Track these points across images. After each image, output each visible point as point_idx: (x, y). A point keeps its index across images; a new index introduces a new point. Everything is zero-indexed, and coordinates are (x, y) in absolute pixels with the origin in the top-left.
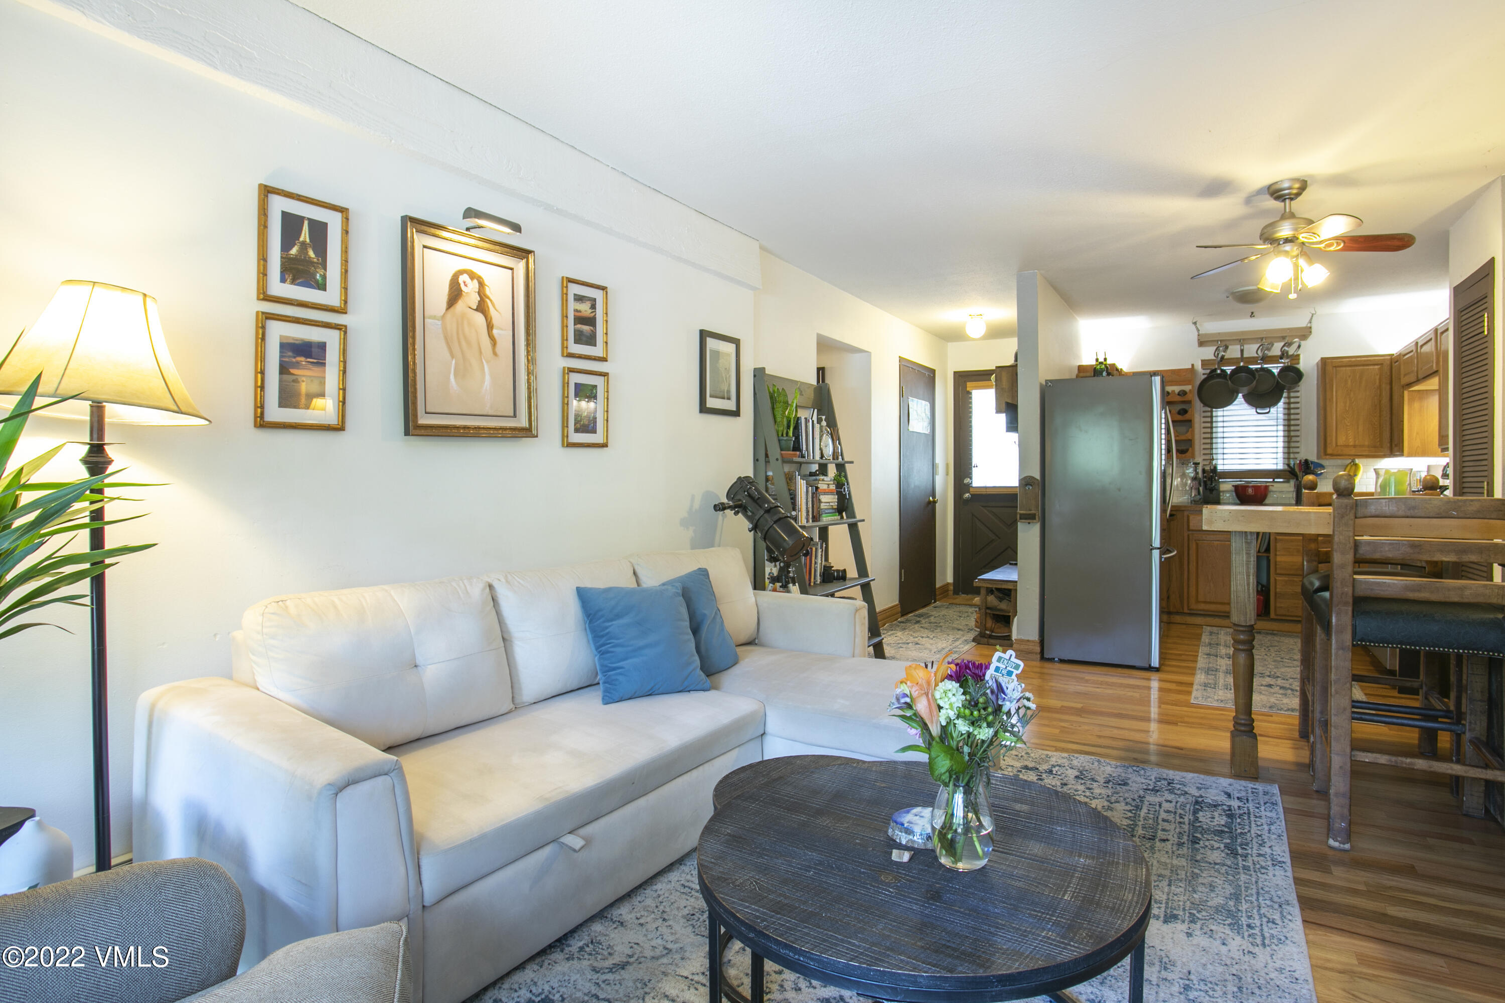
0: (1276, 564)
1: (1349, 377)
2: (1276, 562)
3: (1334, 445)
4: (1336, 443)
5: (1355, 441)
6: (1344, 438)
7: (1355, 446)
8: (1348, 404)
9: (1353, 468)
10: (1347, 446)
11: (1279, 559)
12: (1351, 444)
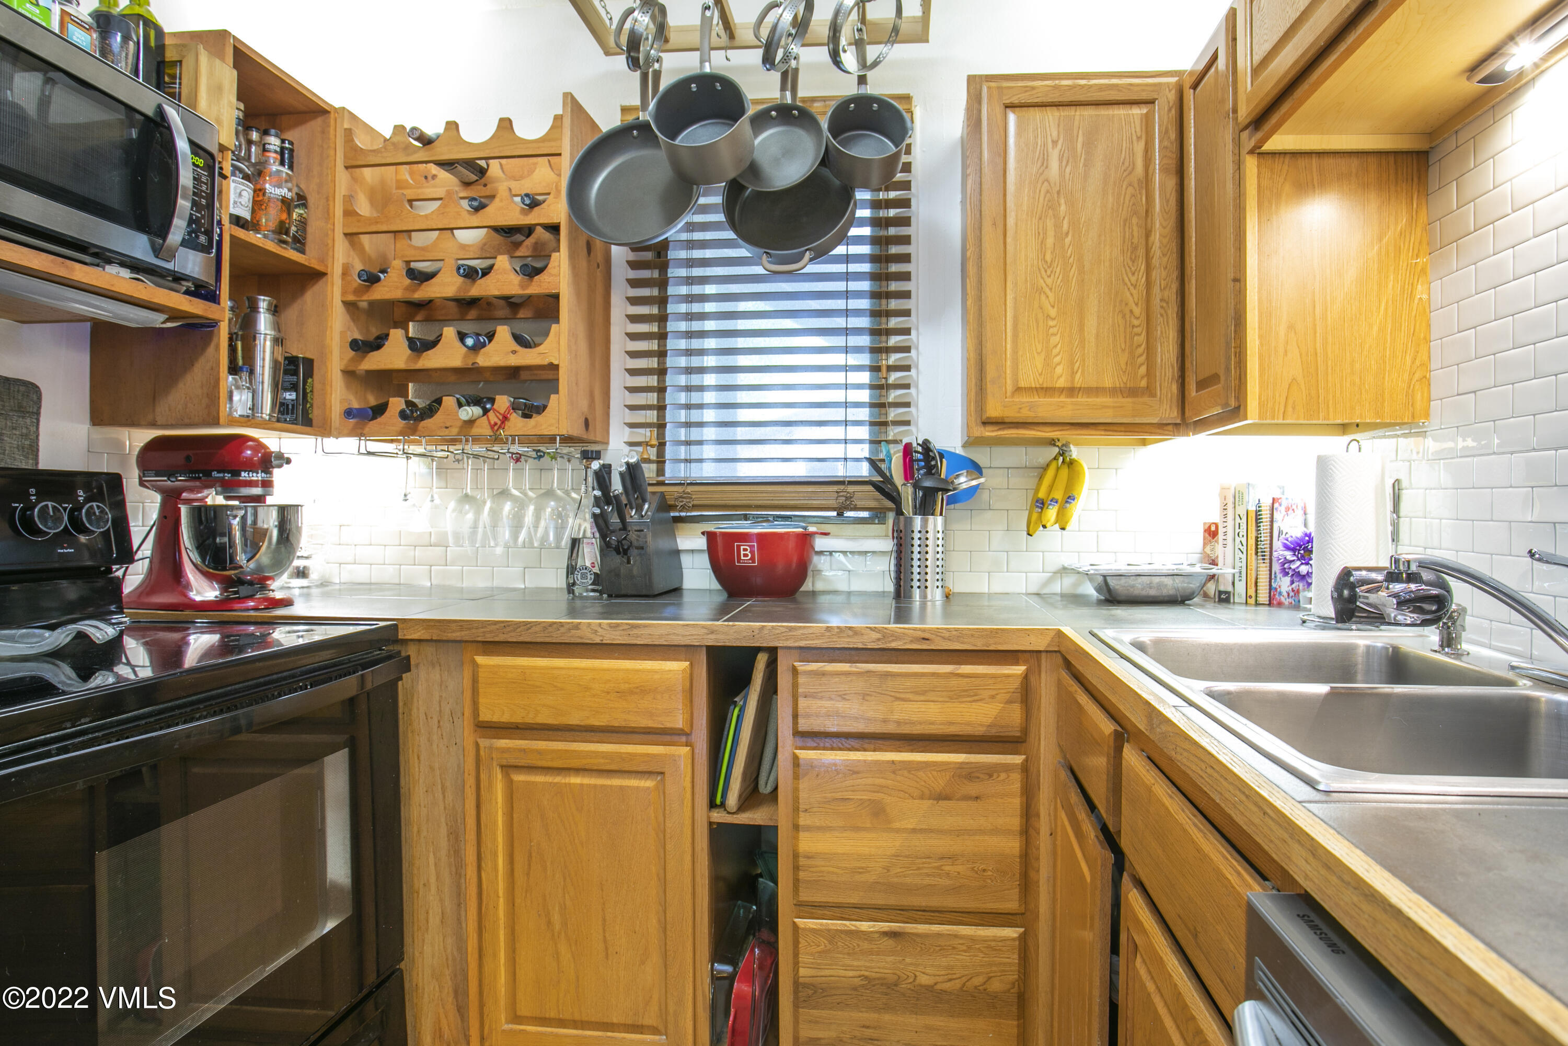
0: (796, 868)
1: (1055, 143)
2: (796, 856)
3: (1010, 388)
4: (1016, 380)
5: (1073, 373)
6: (1039, 362)
7: (1071, 391)
8: (1050, 241)
9: (1064, 472)
10: (1047, 391)
11: (807, 843)
12: (1061, 383)
